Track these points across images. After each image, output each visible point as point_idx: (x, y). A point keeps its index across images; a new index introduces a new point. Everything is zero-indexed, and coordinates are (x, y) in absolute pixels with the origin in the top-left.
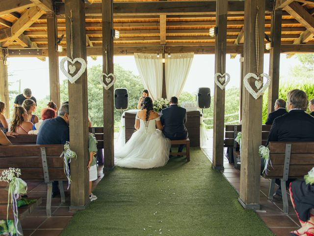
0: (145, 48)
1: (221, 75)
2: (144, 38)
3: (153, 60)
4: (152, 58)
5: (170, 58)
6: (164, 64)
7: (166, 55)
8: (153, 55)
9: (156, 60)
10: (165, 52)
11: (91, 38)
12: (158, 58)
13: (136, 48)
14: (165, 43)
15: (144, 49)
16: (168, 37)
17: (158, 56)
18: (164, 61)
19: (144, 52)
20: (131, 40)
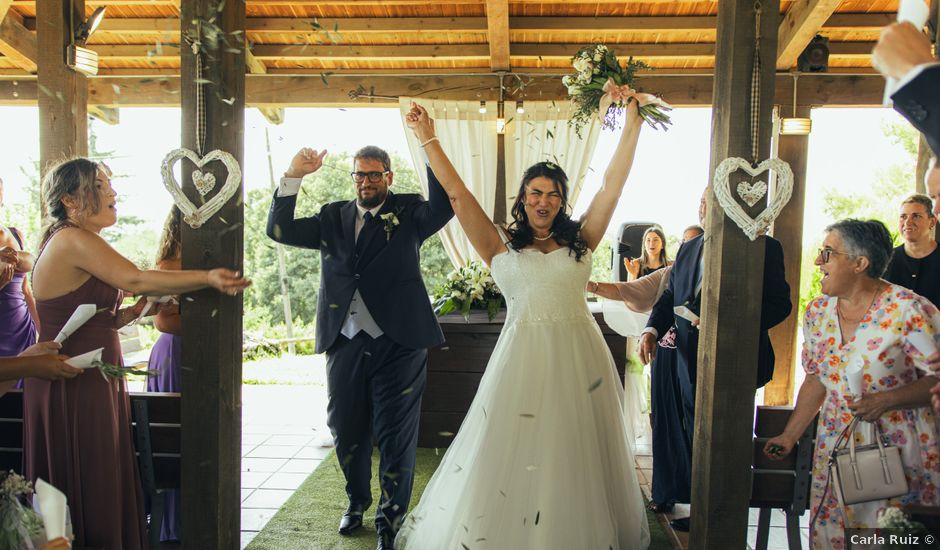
0: (439, 80)
1: (746, 166)
2: (437, 48)
3: (465, 123)
4: (462, 115)
5: (524, 117)
6: (501, 137)
7: (509, 105)
8: (464, 104)
9: (477, 123)
10: (507, 97)
11: (260, 48)
12: (480, 118)
13: (407, 79)
14: (506, 65)
15: (433, 86)
16: (517, 47)
17: (483, 111)
18: (500, 125)
19: (436, 94)
20: (393, 55)
